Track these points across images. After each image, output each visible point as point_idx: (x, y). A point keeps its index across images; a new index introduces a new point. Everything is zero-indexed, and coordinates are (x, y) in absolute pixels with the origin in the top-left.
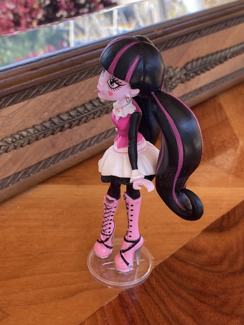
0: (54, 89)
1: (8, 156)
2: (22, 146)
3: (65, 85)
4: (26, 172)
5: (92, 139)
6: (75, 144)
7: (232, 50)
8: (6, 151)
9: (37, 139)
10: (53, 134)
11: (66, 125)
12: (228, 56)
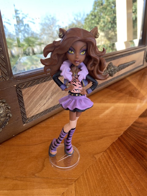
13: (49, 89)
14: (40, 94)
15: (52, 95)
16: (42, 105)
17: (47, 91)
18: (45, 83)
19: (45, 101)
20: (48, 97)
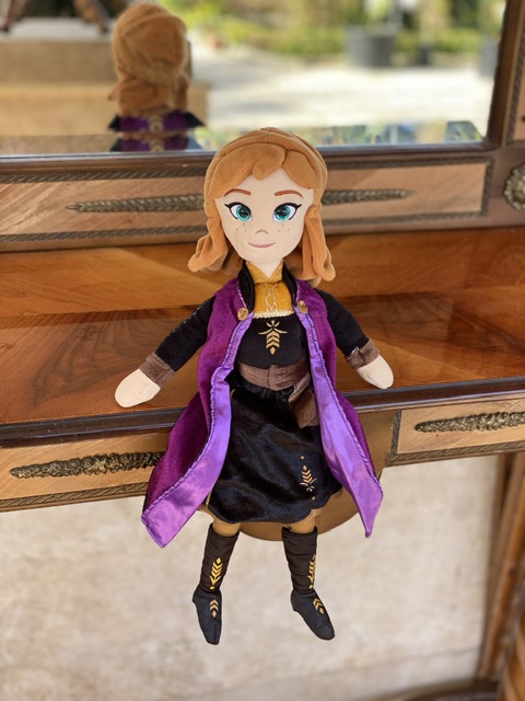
0: (134, 178)
1: (89, 215)
2: (99, 211)
3: (145, 177)
4: (101, 233)
5: (169, 228)
6: (151, 226)
7: (367, 193)
8: (85, 211)
9: (113, 210)
10: (129, 210)
11: (141, 208)
12: (358, 198)
13: (33, 197)
14: (12, 202)
15: (40, 209)
16: (16, 222)
17: (28, 200)
18: (24, 185)
19: (22, 218)
20: (29, 212)
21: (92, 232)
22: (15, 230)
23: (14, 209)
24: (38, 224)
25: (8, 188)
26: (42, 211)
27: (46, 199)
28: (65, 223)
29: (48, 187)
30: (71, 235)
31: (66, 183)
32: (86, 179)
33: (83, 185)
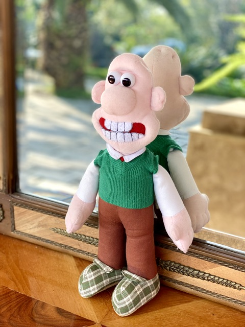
13: (36, 218)
15: (39, 226)
16: (29, 228)
17: (34, 219)
18: (32, 211)
19: (31, 227)
20: (34, 225)
21: (61, 244)
22: (28, 232)
23: (28, 222)
24: (38, 232)
25: (26, 211)
26: (40, 226)
27: (42, 221)
28: (49, 235)
29: (43, 216)
30: (52, 242)
31: (50, 216)
32: (59, 217)
33: (58, 219)
